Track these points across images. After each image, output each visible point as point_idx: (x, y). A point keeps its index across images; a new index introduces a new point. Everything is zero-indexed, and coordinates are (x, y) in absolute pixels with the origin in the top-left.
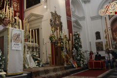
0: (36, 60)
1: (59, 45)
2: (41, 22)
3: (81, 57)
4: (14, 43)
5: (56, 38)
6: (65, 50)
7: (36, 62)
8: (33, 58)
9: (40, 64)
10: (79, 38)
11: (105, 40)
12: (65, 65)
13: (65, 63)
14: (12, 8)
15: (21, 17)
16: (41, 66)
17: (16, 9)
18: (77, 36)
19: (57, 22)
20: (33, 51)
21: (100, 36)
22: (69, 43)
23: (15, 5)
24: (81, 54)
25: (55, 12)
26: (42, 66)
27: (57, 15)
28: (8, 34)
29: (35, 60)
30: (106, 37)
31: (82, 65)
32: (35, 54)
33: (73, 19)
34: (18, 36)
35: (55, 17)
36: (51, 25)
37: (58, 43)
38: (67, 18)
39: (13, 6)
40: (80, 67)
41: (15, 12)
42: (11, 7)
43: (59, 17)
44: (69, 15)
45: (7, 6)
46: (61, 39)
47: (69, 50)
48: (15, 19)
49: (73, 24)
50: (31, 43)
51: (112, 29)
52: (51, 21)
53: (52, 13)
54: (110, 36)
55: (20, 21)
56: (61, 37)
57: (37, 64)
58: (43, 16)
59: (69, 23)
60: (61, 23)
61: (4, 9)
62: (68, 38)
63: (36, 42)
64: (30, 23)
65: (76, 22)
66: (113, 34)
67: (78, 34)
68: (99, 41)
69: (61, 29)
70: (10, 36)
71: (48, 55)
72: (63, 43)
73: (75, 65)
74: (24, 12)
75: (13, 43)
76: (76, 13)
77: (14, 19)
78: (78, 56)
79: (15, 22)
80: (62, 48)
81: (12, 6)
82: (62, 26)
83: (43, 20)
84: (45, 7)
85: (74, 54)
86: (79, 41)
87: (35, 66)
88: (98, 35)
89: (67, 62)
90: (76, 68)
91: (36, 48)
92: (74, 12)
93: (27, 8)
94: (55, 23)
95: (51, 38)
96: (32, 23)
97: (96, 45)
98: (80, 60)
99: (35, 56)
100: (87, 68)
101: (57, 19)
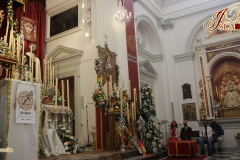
0: (67, 139)
1: (111, 110)
2: (79, 63)
3: (153, 134)
4: (21, 110)
5: (106, 98)
6: (122, 120)
7: (66, 143)
8: (61, 137)
9: (73, 149)
10: (150, 98)
11: (200, 100)
12: (123, 150)
13: (123, 146)
14: (22, 35)
15: (40, 54)
16: (75, 151)
17: (29, 38)
18: (147, 93)
20: (60, 122)
21: (190, 92)
22: (130, 107)
23: (29, 30)
24: (154, 127)
25: (106, 46)
26: (78, 152)
27: (109, 52)
28: (9, 93)
29: (64, 140)
30: (202, 95)
31: (155, 150)
32: (64, 128)
33: (140, 59)
34: (29, 96)
35: (106, 55)
36: (97, 72)
37: (108, 107)
38: (129, 57)
39: (24, 30)
40: (152, 152)
41: (28, 42)
42: (19, 32)
43: (113, 56)
44: (132, 51)
45: (12, 32)
46: (115, 99)
47: (131, 120)
48: (28, 57)
49: (139, 69)
50: (56, 107)
51: (212, 80)
52: (97, 63)
54: (209, 92)
55: (37, 61)
56: (115, 94)
57: (67, 148)
58: (82, 52)
59: (133, 67)
60: (117, 68)
61: (6, 37)
62: (130, 97)
63: (66, 105)
64: (57, 65)
65: (147, 65)
66: (214, 89)
67: (148, 90)
68: (188, 101)
69: (116, 80)
70: (12, 97)
71: (90, 129)
72: (119, 106)
73: (142, 150)
74: (45, 43)
75: (19, 110)
76: (147, 48)
77: (24, 57)
78: (148, 131)
79: (27, 63)
80: (116, 117)
81: (22, 31)
82: (117, 74)
83: (82, 59)
84: (87, 35)
85: (140, 128)
86: (151, 103)
87: (64, 152)
88: (187, 90)
89: (127, 144)
90: (144, 156)
91: (67, 116)
92: (143, 45)
93: (51, 35)
95: (96, 97)
96: (61, 64)
97: (184, 110)
98: (151, 140)
99: (64, 131)
100: (165, 154)
101: (109, 59)
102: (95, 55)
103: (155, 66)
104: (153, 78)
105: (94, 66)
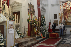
3: (45, 31)
5: (31, 21)
6: (36, 28)
7: (19, 35)
11: (60, 19)
12: (36, 37)
16: (22, 37)
18: (43, 18)
19: (32, 10)
20: (17, 28)
21: (56, 17)
22: (38, 23)
24: (45, 29)
25: (31, 3)
26: (23, 37)
27: (32, 5)
30: (60, 17)
31: (46, 36)
33: (41, 6)
36: (28, 12)
37: (32, 23)
38: (38, 6)
40: (45, 37)
43: (33, 6)
44: (39, 4)
46: (34, 21)
48: (4, 5)
51: (64, 13)
52: (28, 9)
53: (29, 4)
54: (63, 17)
56: (34, 19)
57: (20, 36)
58: (22, 4)
60: (34, 10)
63: (19, 23)
65: (43, 8)
67: (44, 17)
68: (56, 19)
69: (34, 14)
72: (35, 23)
73: (42, 36)
76: (43, 2)
78: (43, 30)
80: (34, 26)
82: (34, 12)
83: (22, 6)
85: (41, 29)
86: (45, 21)
88: (55, 16)
89: (37, 35)
90: (42, 38)
91: (19, 26)
94: (30, 11)
95: (28, 20)
97: (54, 22)
98: (44, 33)
99: (18, 31)
100: (48, 37)
101: (32, 8)
102: (28, 7)
103: (45, 8)
104: (45, 12)
105: (27, 10)
